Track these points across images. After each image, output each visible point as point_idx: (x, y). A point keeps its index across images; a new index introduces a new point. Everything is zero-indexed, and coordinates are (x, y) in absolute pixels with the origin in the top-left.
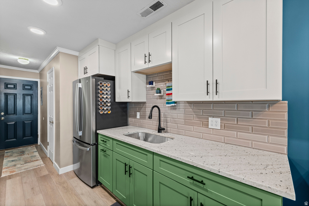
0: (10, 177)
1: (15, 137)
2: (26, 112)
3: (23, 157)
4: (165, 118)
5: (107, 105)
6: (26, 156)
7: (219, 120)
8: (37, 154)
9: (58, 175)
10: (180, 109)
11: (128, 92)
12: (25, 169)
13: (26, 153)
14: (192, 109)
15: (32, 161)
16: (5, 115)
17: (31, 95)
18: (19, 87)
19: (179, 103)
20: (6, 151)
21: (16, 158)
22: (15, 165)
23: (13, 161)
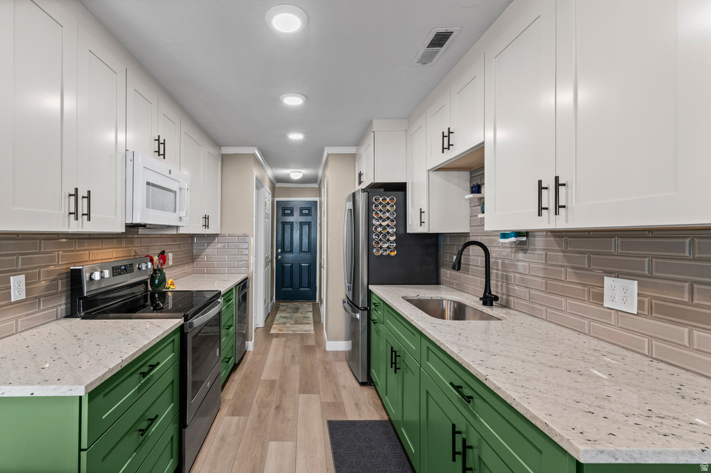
0: (277, 336)
1: (291, 286)
2: (303, 250)
3: (296, 315)
4: (505, 273)
5: (388, 240)
6: (299, 315)
7: (634, 285)
8: (310, 315)
9: (325, 350)
10: (535, 250)
11: (421, 212)
12: (293, 331)
13: (300, 311)
14: (563, 252)
15: (303, 323)
16: (282, 252)
17: (309, 224)
18: (296, 213)
19: (535, 236)
20: (282, 304)
21: (288, 315)
22: (285, 323)
23: (284, 317)
